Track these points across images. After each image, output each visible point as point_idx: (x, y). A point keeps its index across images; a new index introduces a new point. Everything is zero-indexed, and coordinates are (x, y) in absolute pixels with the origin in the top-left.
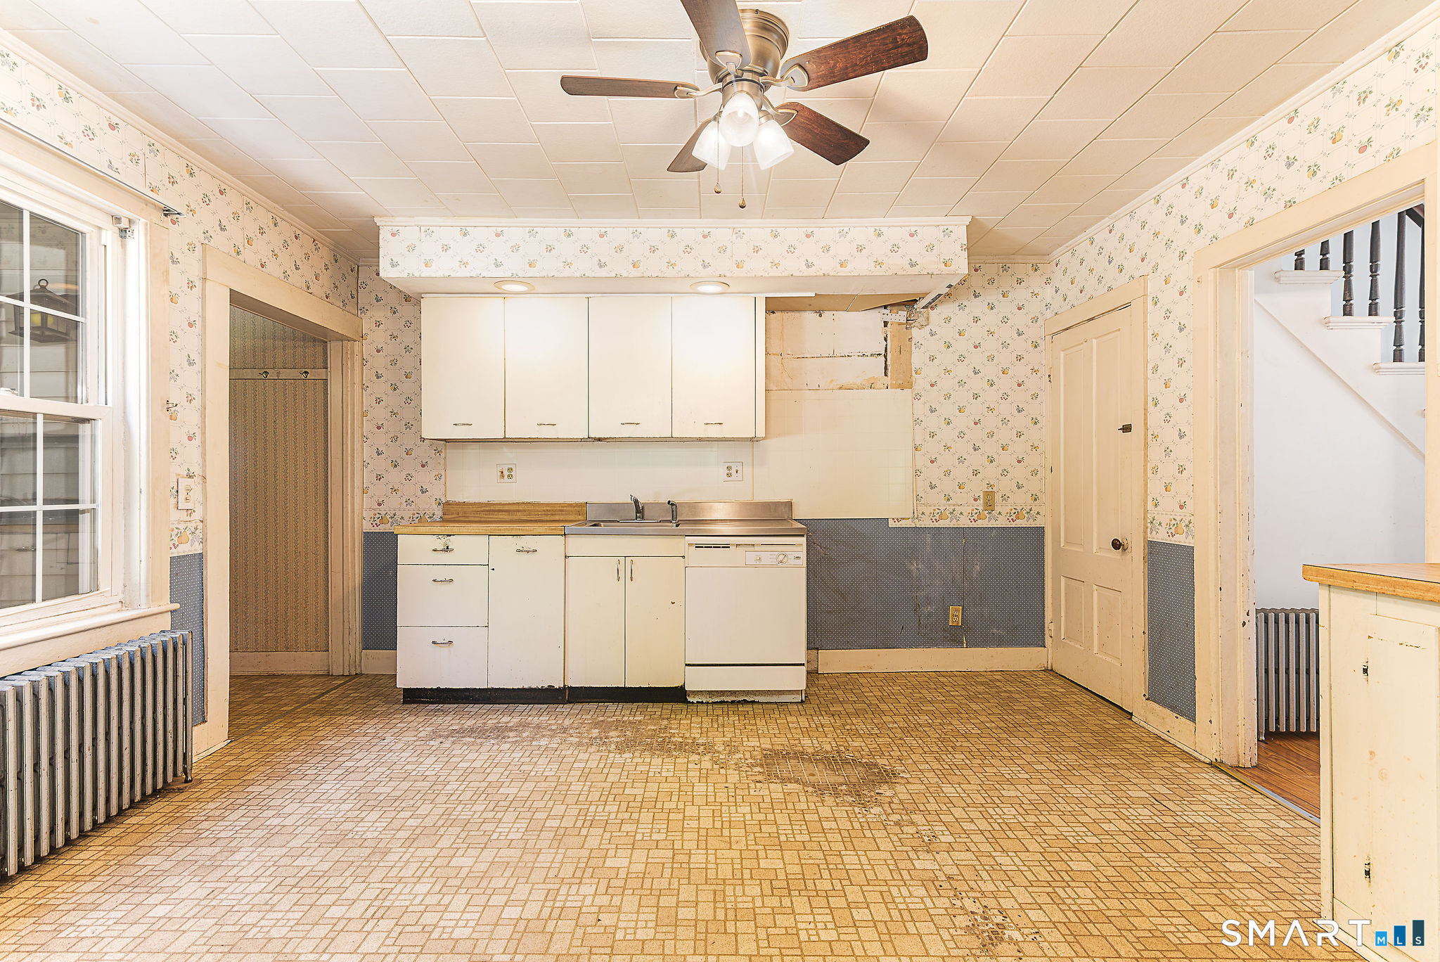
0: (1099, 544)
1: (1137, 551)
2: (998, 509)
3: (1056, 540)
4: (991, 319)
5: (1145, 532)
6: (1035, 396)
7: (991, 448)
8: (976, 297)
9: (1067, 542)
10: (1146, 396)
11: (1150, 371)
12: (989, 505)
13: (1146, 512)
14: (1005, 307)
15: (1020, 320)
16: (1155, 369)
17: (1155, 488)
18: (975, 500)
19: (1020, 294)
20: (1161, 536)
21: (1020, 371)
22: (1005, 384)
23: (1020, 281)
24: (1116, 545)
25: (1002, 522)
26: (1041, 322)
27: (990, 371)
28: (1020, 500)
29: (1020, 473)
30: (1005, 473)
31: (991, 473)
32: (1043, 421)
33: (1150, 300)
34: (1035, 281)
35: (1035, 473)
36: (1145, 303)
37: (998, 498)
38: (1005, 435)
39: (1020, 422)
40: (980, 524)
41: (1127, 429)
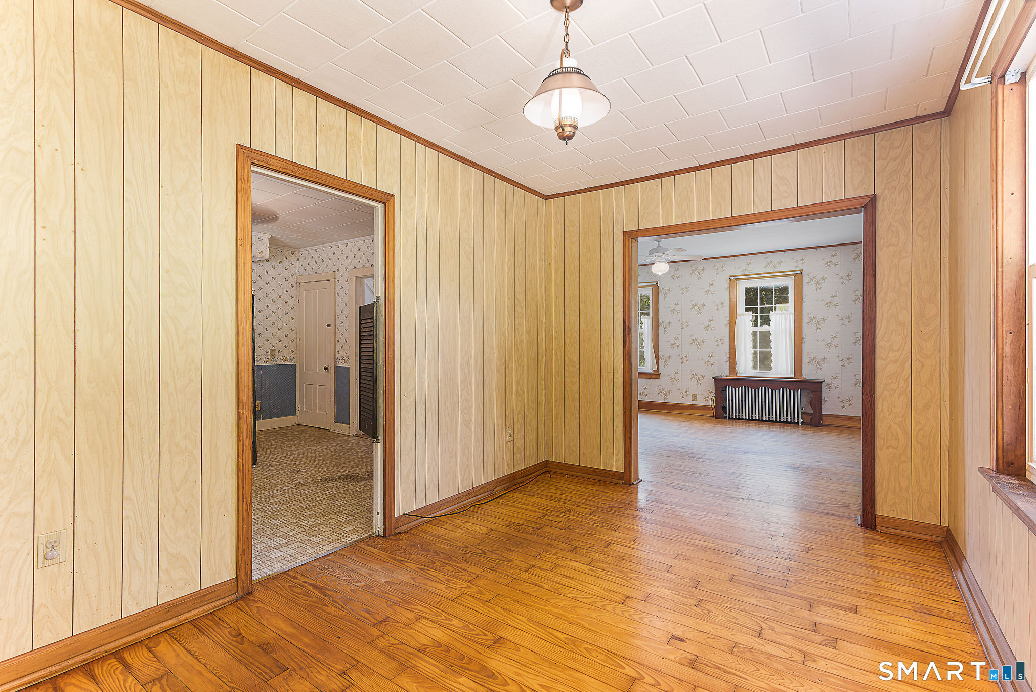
0: (319, 369)
1: (332, 370)
2: (277, 357)
3: (301, 369)
4: (273, 273)
5: (335, 363)
6: (292, 308)
7: (273, 330)
8: (267, 262)
9: (306, 370)
10: (335, 315)
11: (336, 306)
12: (273, 355)
13: (335, 355)
14: (280, 268)
15: (286, 274)
16: (338, 305)
17: (338, 347)
18: (267, 353)
19: (286, 263)
20: (340, 364)
21: (286, 297)
22: (280, 302)
23: (286, 258)
24: (325, 368)
25: (278, 363)
26: (295, 276)
27: (273, 295)
28: (286, 352)
29: (286, 341)
30: (280, 341)
31: (274, 341)
32: (296, 319)
33: (336, 281)
34: (293, 259)
35: (292, 341)
36: (335, 282)
37: (277, 352)
38: (280, 324)
39: (286, 319)
40: (269, 363)
41: (329, 325)
